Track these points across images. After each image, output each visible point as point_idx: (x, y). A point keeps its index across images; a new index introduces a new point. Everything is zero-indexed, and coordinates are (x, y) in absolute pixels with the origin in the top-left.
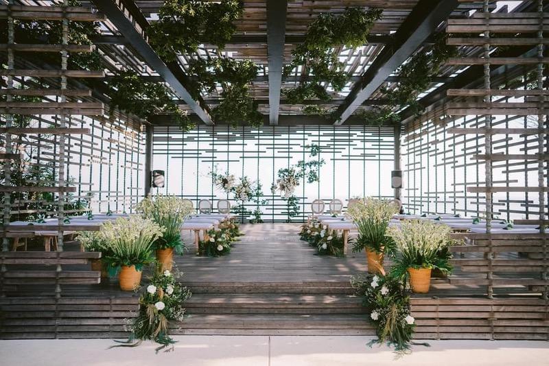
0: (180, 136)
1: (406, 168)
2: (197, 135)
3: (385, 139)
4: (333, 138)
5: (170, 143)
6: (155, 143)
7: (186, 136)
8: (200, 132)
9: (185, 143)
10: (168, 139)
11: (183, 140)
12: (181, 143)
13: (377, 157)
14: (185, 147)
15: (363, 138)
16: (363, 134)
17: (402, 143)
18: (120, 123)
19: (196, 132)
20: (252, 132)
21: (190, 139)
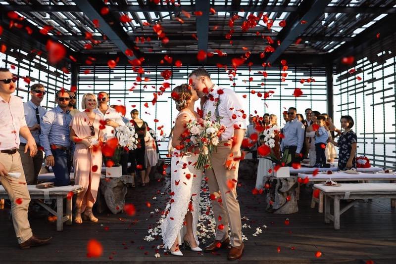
0: (106, 76)
1: (339, 108)
2: (124, 75)
3: (316, 78)
4: (263, 77)
5: (96, 83)
6: (80, 83)
7: (112, 76)
8: (127, 71)
9: (111, 83)
10: (94, 79)
11: (110, 80)
12: (108, 83)
13: (309, 97)
14: (112, 87)
15: (294, 78)
16: (294, 74)
17: (335, 83)
18: (40, 61)
19: (124, 71)
20: (181, 71)
21: (117, 79)
